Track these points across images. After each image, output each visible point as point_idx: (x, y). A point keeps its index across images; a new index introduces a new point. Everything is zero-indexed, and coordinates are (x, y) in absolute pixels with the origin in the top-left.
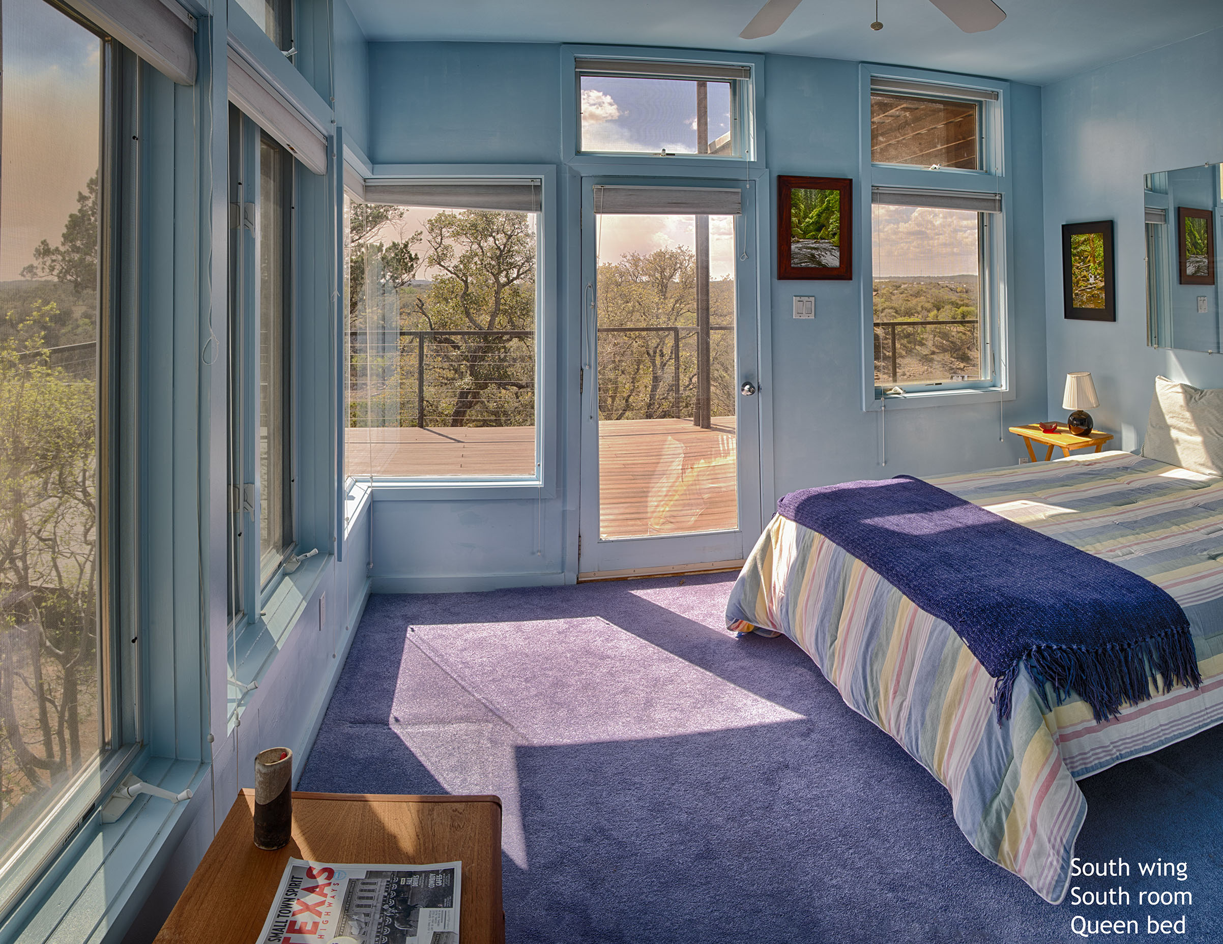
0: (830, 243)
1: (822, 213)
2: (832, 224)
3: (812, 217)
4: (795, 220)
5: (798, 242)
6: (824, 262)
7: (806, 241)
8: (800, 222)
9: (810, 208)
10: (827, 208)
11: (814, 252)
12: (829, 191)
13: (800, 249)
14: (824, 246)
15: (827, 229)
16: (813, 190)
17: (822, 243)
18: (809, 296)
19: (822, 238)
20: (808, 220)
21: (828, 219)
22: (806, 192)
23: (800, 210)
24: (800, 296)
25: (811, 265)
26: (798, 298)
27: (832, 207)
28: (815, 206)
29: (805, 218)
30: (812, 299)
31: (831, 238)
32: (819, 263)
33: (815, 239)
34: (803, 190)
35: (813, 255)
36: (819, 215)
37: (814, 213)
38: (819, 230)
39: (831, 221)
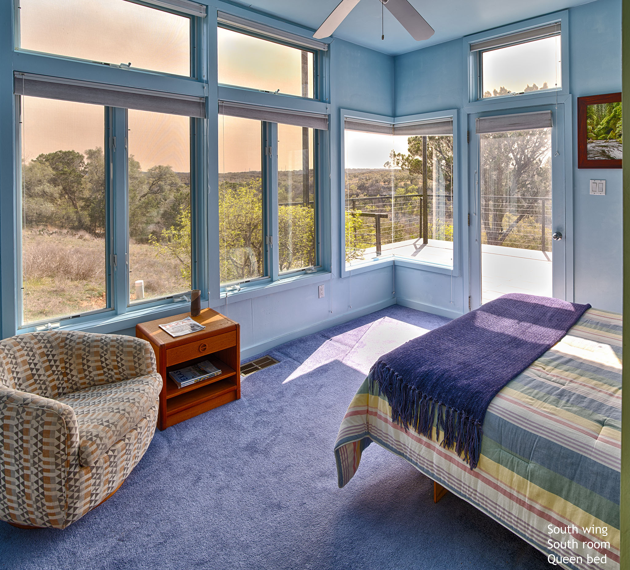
0: (617, 141)
1: (610, 120)
2: (618, 127)
3: (603, 124)
4: (590, 127)
5: (593, 142)
6: (612, 155)
7: (598, 142)
8: (593, 129)
9: (601, 118)
10: (615, 116)
11: (604, 149)
12: (616, 103)
13: (594, 147)
14: (612, 144)
15: (614, 132)
16: (603, 105)
17: (610, 142)
18: (601, 180)
19: (610, 139)
20: (599, 126)
21: (615, 124)
22: (598, 107)
23: (594, 120)
24: (595, 180)
25: (602, 158)
26: (593, 181)
27: (619, 115)
28: (605, 116)
29: (597, 125)
30: (604, 182)
31: (618, 138)
32: (609, 156)
33: (605, 139)
34: (595, 106)
35: (604, 151)
36: (608, 122)
37: (604, 121)
38: (608, 133)
39: (617, 125)
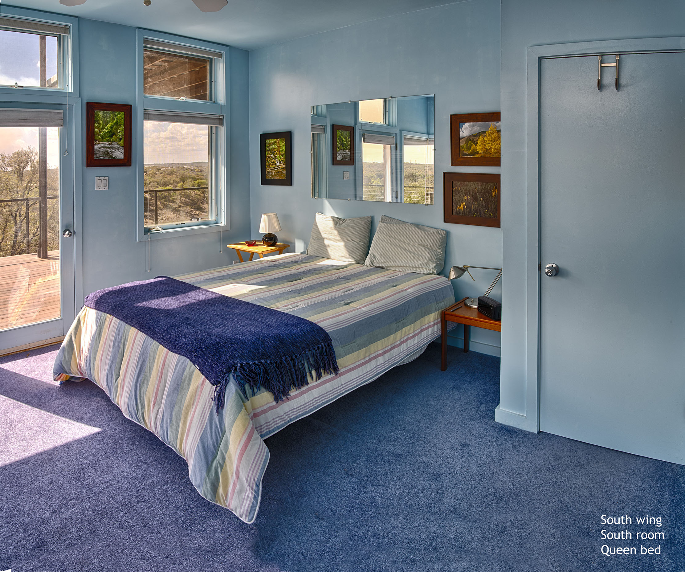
0: (118, 144)
1: (113, 126)
2: (119, 132)
3: (107, 129)
4: (97, 130)
5: (99, 144)
6: (114, 156)
7: (103, 143)
8: (100, 132)
9: (106, 123)
10: (117, 123)
11: (108, 150)
12: (117, 112)
13: (100, 148)
14: (114, 146)
15: (116, 136)
16: (108, 112)
17: (113, 144)
18: (105, 177)
19: (113, 142)
20: (104, 130)
21: (117, 129)
22: (104, 113)
23: (100, 124)
24: (100, 177)
25: (106, 158)
26: (98, 178)
27: (120, 122)
28: (109, 122)
29: (103, 129)
30: (107, 178)
31: (119, 141)
32: (111, 156)
33: (109, 142)
34: (102, 112)
35: (108, 152)
36: (111, 127)
37: (109, 126)
38: (111, 136)
39: (119, 131)
